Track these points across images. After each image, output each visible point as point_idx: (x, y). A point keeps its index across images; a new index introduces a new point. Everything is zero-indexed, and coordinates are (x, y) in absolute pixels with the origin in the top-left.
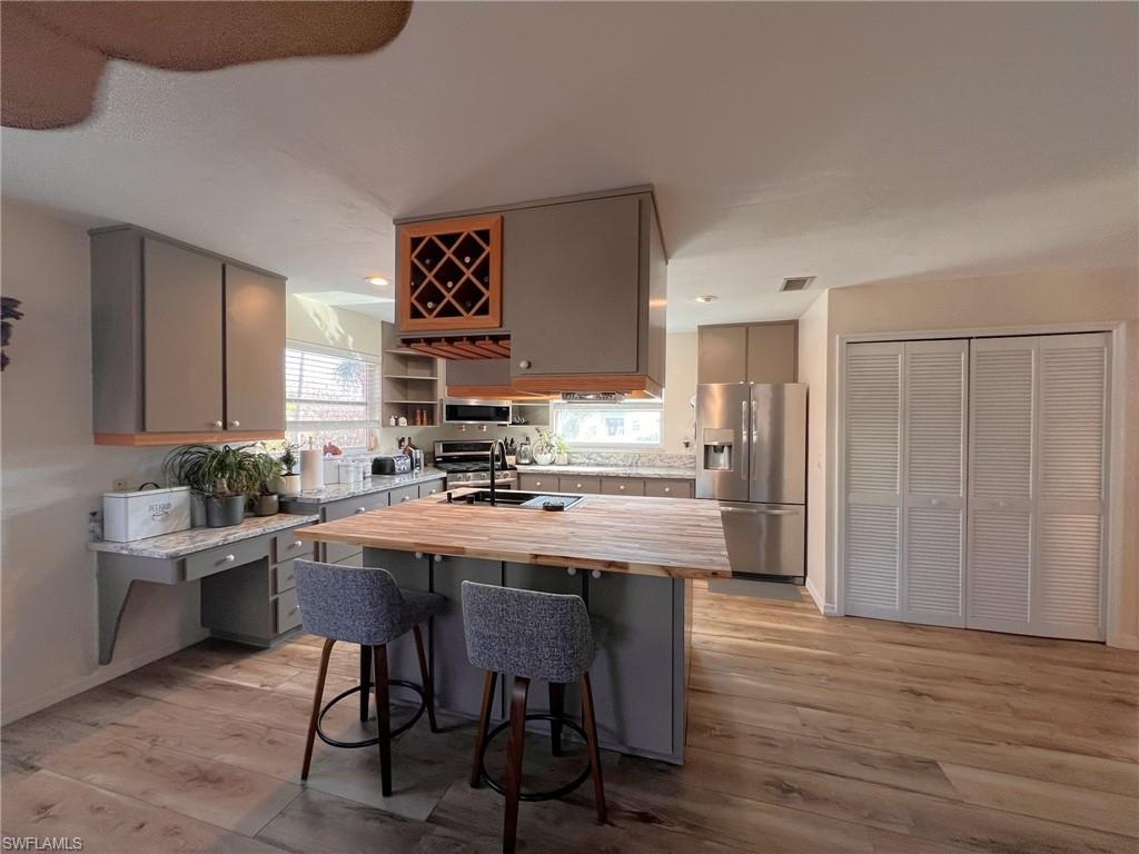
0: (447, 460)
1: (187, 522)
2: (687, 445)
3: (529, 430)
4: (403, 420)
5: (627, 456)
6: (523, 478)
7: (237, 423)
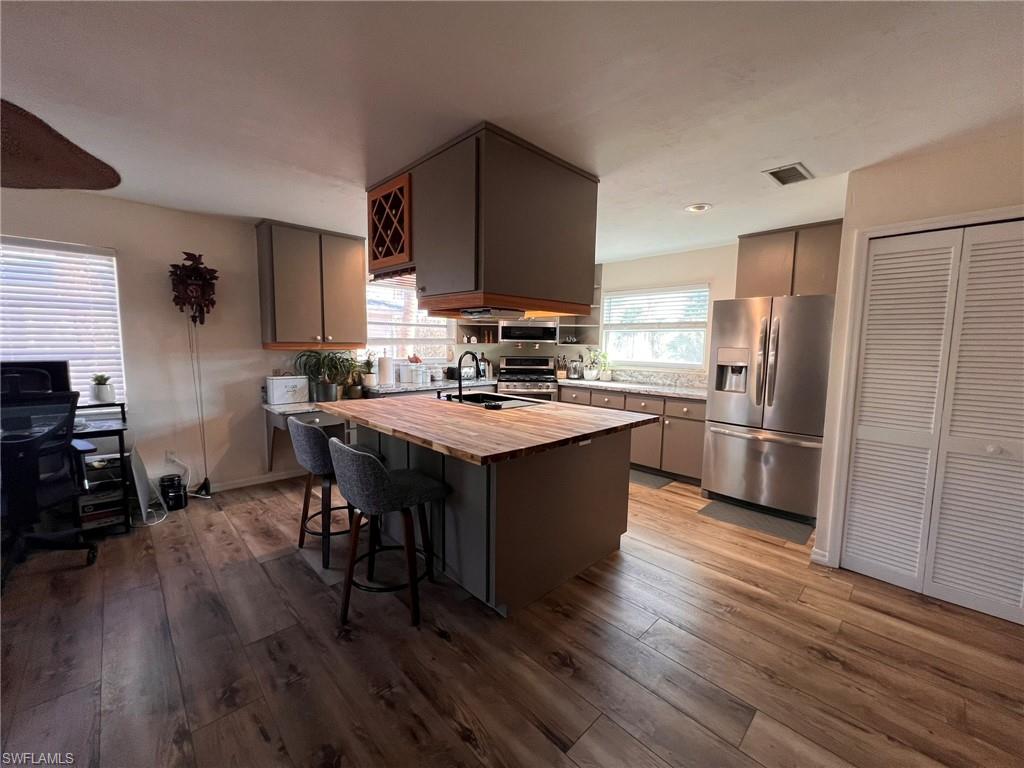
0: (509, 372)
1: (307, 398)
3: (582, 348)
4: (474, 339)
5: (667, 376)
6: (563, 390)
7: (330, 338)
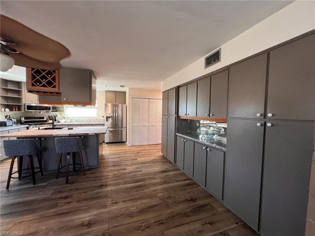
2: (103, 117)
3: (57, 113)
4: (7, 110)
5: (88, 120)
